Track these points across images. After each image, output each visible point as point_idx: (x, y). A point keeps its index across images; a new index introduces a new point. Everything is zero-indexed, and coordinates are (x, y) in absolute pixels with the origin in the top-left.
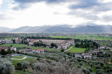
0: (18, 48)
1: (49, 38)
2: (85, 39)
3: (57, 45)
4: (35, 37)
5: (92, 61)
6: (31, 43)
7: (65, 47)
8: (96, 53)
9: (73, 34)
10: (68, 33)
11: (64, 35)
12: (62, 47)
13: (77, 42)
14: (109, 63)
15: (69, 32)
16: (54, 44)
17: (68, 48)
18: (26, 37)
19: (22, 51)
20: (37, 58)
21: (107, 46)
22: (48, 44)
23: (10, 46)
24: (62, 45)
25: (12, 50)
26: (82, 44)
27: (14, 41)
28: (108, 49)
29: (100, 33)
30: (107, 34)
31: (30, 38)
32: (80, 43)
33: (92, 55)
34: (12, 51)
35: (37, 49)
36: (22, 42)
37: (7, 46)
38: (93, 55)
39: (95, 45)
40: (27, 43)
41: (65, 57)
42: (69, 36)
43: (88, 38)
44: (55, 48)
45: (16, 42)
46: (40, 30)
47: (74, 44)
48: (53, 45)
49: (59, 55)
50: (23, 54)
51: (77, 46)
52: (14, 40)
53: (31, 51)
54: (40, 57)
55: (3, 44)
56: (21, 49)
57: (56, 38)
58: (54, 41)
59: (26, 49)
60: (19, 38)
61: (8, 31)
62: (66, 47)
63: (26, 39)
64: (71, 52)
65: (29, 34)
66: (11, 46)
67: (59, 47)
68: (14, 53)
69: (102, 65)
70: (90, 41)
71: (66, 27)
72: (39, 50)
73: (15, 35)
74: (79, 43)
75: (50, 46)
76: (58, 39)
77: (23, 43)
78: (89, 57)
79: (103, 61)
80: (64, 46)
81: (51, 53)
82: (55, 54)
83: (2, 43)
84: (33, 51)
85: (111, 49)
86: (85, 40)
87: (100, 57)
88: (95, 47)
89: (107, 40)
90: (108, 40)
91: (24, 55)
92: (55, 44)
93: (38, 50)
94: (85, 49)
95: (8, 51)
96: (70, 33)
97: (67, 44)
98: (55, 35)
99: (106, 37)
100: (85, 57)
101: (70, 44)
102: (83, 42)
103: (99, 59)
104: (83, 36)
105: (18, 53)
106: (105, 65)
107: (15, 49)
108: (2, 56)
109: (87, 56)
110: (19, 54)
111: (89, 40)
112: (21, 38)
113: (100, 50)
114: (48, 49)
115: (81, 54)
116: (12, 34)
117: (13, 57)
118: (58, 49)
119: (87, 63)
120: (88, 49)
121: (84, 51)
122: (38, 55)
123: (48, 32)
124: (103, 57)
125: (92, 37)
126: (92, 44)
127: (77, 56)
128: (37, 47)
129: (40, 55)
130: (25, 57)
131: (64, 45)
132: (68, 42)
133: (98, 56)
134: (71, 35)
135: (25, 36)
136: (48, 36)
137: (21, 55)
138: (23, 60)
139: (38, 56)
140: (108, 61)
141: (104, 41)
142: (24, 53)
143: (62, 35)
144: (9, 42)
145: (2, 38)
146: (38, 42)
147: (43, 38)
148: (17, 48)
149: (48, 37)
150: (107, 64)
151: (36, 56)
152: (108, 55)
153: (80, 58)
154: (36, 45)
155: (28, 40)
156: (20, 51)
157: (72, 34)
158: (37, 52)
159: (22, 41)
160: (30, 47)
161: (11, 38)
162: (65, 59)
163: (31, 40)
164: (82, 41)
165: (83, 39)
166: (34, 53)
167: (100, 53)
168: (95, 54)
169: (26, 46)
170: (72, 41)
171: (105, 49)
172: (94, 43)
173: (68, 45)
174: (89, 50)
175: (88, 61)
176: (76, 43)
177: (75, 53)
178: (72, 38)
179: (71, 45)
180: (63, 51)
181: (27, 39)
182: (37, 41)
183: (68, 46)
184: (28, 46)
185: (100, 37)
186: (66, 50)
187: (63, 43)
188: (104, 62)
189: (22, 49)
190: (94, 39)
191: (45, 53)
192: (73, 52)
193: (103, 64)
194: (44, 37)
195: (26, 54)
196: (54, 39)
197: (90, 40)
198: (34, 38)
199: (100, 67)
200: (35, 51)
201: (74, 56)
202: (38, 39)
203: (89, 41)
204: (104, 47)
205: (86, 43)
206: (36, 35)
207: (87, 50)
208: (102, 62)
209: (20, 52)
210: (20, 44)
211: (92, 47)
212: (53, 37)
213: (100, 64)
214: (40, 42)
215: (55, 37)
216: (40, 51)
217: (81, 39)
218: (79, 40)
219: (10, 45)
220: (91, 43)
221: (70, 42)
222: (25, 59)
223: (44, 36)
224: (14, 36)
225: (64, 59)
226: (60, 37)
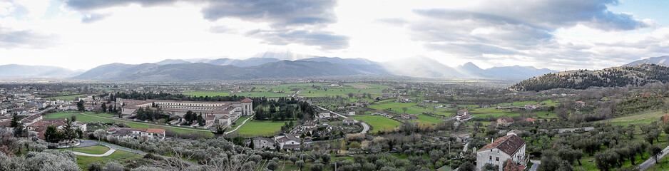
0: (93, 124)
1: (181, 98)
2: (282, 95)
3: (203, 116)
4: (140, 95)
5: (303, 154)
6: (127, 112)
7: (225, 120)
8: (311, 132)
9: (249, 84)
10: (232, 82)
11: (223, 88)
12: (217, 121)
13: (259, 107)
14: (343, 152)
15: (235, 78)
16: (195, 114)
17: (234, 124)
18: (114, 94)
19: (102, 133)
20: (145, 154)
21: (336, 111)
22: (176, 114)
23: (70, 119)
24: (218, 116)
25: (75, 128)
26: (273, 111)
27: (81, 106)
28: (337, 119)
29: (317, 78)
30: (333, 81)
31: (125, 96)
32: (267, 109)
33: (301, 137)
34: (76, 131)
35: (145, 127)
36: (104, 109)
37: (63, 119)
38: (303, 136)
39: (307, 110)
40: (115, 111)
41: (226, 149)
42: (235, 91)
43: (289, 95)
44: (197, 125)
45: (87, 108)
46: (154, 73)
47: (250, 111)
48: (191, 117)
49: (210, 145)
50: (106, 140)
51: (259, 117)
52: (81, 100)
53: (128, 133)
54: (153, 151)
55: (50, 112)
56: (99, 127)
57: (202, 97)
58: (195, 107)
59: (113, 128)
60: (93, 97)
61: (66, 77)
62: (229, 122)
63: (113, 98)
64: (242, 133)
65: (123, 85)
66: (73, 119)
67: (209, 123)
68: (81, 137)
69: (326, 160)
70: (293, 101)
71: (225, 64)
72: (150, 133)
73: (83, 88)
74: (264, 108)
75: (183, 120)
76: (207, 99)
77: (104, 111)
78: (293, 145)
79: (329, 151)
80: (223, 118)
81: (185, 140)
82: (197, 142)
83: (50, 109)
84: (134, 132)
85: (344, 118)
86: (282, 99)
87: (319, 140)
88: (307, 115)
89: (335, 97)
90: (338, 97)
91: (107, 145)
92: (198, 115)
93: (149, 130)
94: (283, 124)
95: (66, 133)
96: (240, 82)
97: (231, 113)
98: (197, 88)
99: (332, 88)
100: (282, 145)
101: (241, 113)
102: (277, 105)
103: (318, 146)
104: (274, 90)
105: (92, 137)
106: (333, 161)
107: (84, 128)
108: (50, 144)
109: (288, 143)
110: (96, 142)
111: (290, 99)
112: (101, 96)
113: (318, 123)
114: (176, 127)
115: (270, 138)
116: (75, 86)
117: (77, 149)
118: (205, 127)
119: (290, 161)
120: (288, 123)
121: (280, 129)
122: (148, 144)
123: (176, 81)
124: (327, 138)
125: (296, 90)
126: (298, 108)
127: (260, 144)
128: (146, 124)
129: (154, 145)
130: (112, 150)
131: (222, 115)
132: (233, 108)
133: (317, 138)
134: (242, 87)
135: (110, 92)
136: (176, 91)
137: (101, 143)
138: (105, 157)
139: (147, 146)
140: (339, 148)
141: (327, 99)
142: (109, 137)
143: (217, 89)
144: (67, 108)
145: (49, 96)
146: (148, 108)
147: (163, 97)
148: (88, 125)
149: (176, 94)
150: (336, 156)
151: (143, 149)
152: (338, 133)
153: (268, 149)
154: (143, 116)
155: (120, 101)
156: (96, 133)
157: (245, 85)
158: (145, 138)
159: (104, 106)
160: (124, 121)
161: (74, 97)
162: (229, 156)
163: (130, 102)
164: (273, 104)
165: (276, 97)
166: (135, 138)
167: (320, 129)
168: (309, 134)
169: (115, 118)
170: (244, 104)
171: (331, 120)
172: (305, 107)
173: (233, 114)
174: (291, 124)
175: (293, 156)
176: (256, 108)
177: (256, 138)
178: (245, 95)
179: (244, 116)
180: (220, 132)
181: (118, 100)
182: (145, 105)
183: (234, 119)
184: (120, 120)
185: (318, 88)
186: (229, 130)
187: (219, 110)
188: (331, 152)
189: (104, 128)
190: (301, 95)
191: (169, 139)
192: (250, 133)
193: (329, 158)
194: (166, 95)
195: (114, 142)
196: (195, 99)
197: (293, 99)
198: (136, 96)
199: (320, 166)
200: (138, 132)
201: (252, 146)
202: (149, 98)
203: (289, 102)
204: (328, 115)
205: (284, 108)
206: (142, 88)
207: (287, 126)
208: (327, 153)
209: (96, 136)
210: (97, 113)
211: (300, 116)
212: (193, 94)
213: (321, 159)
214: (156, 109)
215: (198, 94)
216: (155, 135)
217: (269, 97)
218: (266, 100)
219: (69, 115)
220: (295, 105)
221: (238, 107)
222: (112, 157)
223: (165, 91)
224: (80, 90)
225: (224, 154)
226: (211, 95)
